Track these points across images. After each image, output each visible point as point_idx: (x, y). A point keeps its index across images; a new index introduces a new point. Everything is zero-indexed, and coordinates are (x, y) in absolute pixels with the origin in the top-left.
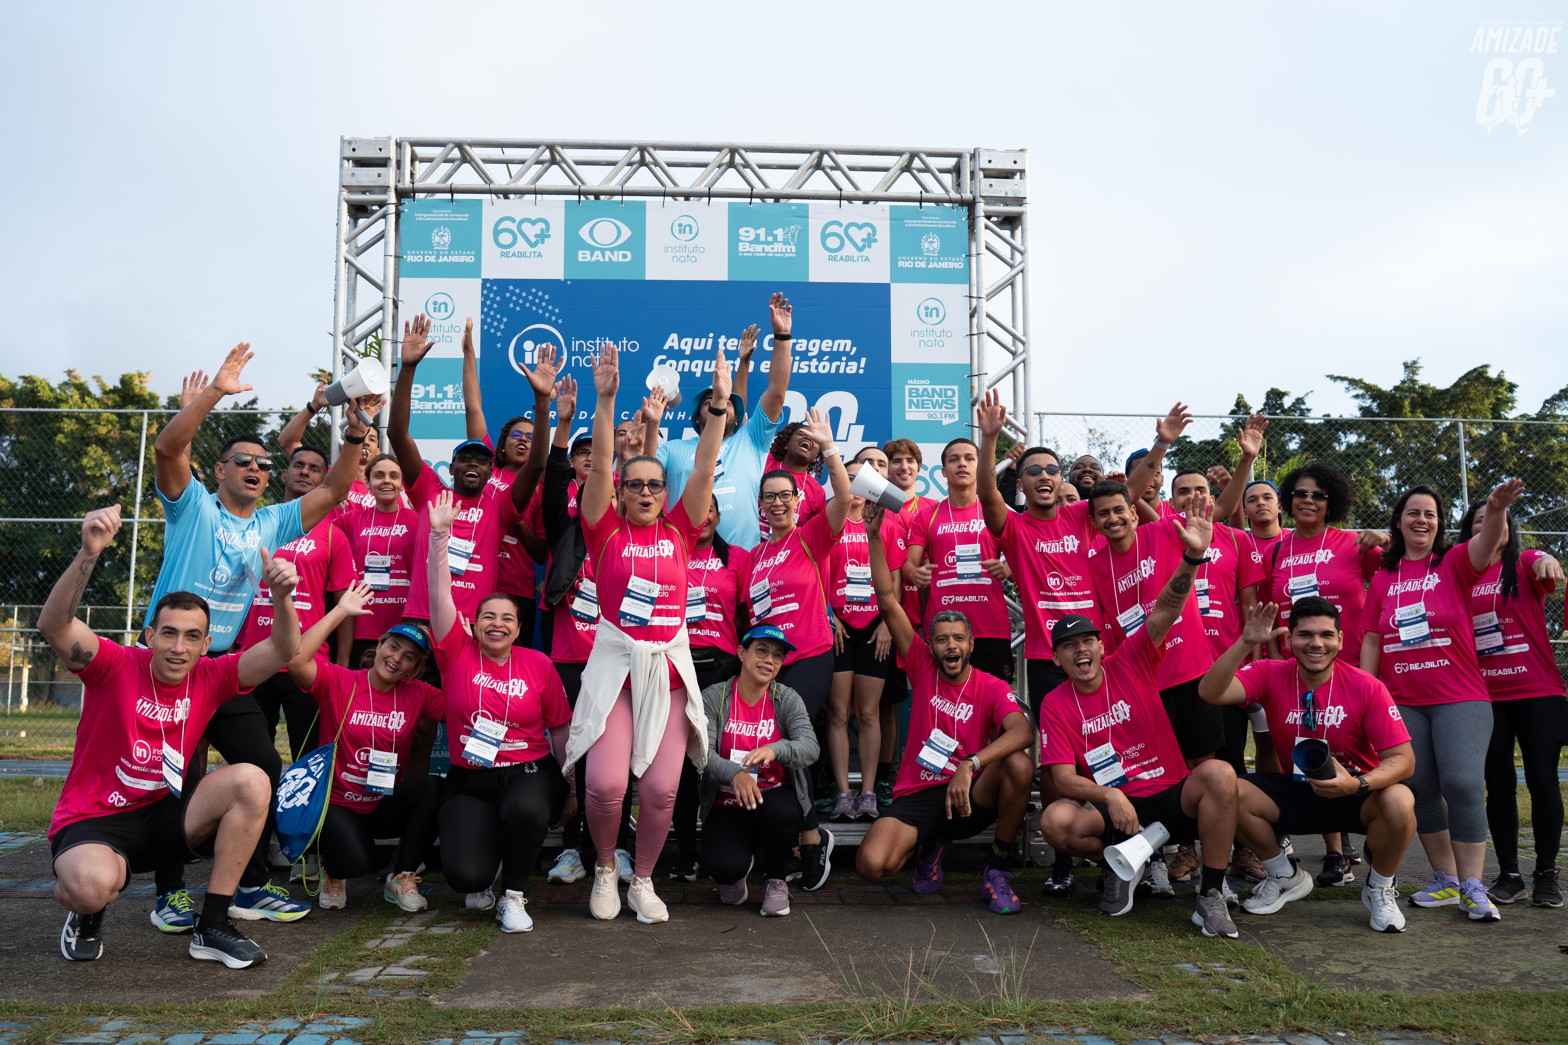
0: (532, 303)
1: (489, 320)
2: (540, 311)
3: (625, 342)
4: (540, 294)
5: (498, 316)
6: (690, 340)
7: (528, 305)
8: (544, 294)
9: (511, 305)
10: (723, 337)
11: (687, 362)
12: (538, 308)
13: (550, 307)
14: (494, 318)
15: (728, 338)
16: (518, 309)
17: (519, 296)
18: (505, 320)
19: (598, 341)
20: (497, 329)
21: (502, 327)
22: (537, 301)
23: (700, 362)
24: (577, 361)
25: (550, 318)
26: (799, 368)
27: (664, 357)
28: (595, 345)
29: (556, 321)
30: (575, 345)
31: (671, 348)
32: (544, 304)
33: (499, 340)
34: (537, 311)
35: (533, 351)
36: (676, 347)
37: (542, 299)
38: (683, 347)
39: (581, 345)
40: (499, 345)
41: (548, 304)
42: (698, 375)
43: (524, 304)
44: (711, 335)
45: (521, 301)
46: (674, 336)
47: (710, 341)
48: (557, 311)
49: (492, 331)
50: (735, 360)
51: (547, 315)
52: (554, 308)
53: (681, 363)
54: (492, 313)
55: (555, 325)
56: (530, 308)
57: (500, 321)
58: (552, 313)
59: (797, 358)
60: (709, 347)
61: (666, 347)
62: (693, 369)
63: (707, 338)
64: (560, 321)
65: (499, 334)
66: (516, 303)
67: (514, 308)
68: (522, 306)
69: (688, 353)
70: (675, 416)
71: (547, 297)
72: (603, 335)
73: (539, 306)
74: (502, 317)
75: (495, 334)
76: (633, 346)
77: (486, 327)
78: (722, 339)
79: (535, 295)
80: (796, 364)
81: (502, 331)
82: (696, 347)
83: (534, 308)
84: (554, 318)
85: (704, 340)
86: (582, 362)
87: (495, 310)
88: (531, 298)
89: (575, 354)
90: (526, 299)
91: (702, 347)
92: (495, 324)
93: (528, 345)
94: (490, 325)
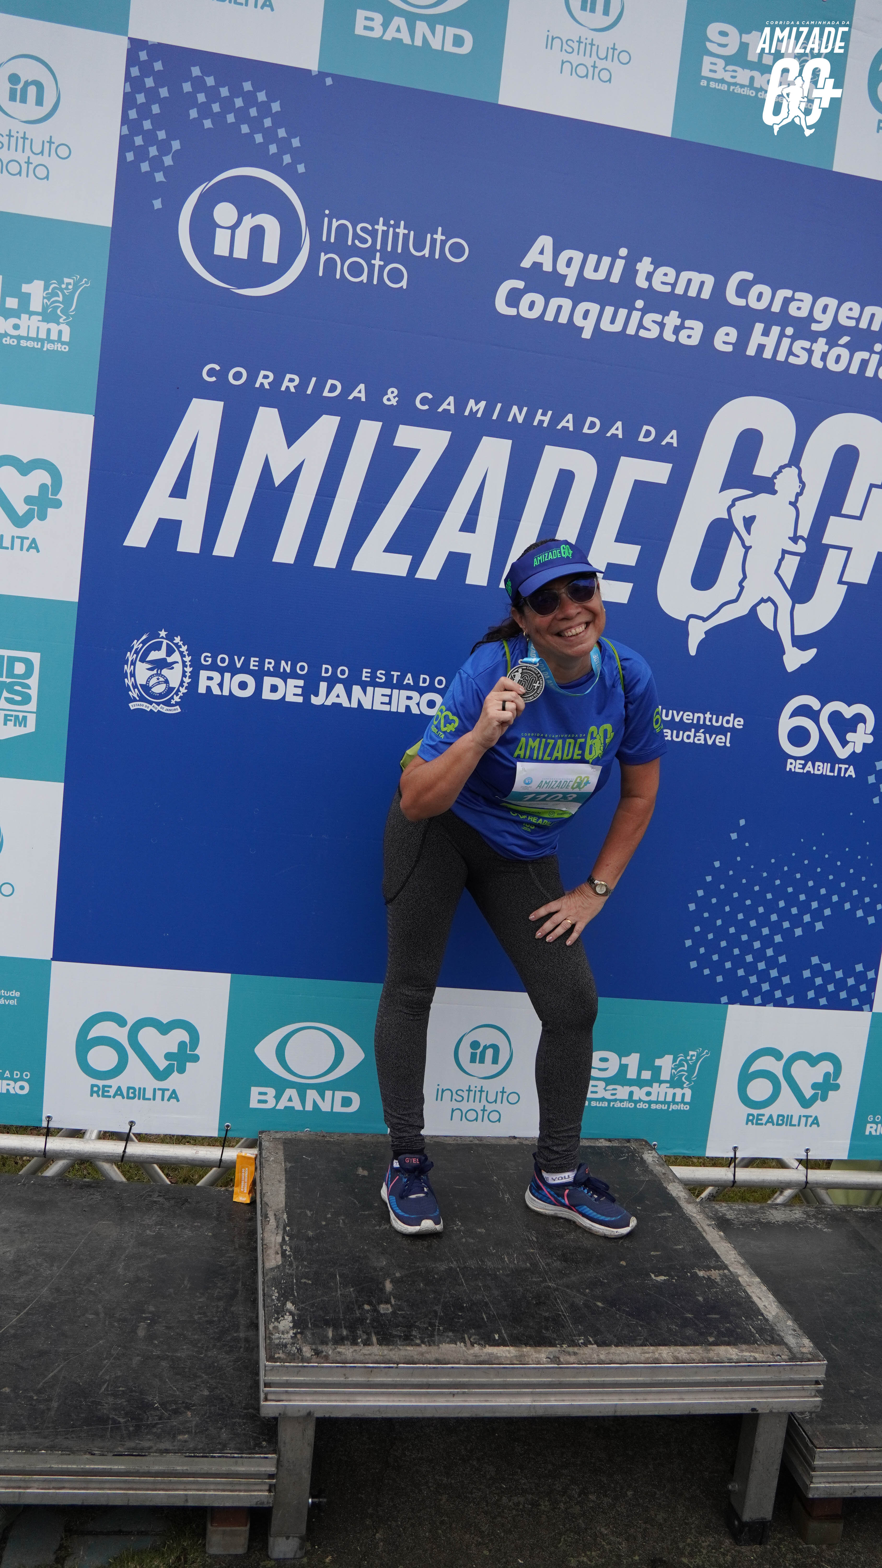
0: (242, 115)
1: (139, 141)
2: (259, 138)
3: (439, 237)
4: (262, 96)
5: (162, 135)
6: (578, 256)
7: (231, 118)
8: (271, 98)
9: (193, 113)
10: (647, 260)
11: (567, 304)
12: (254, 131)
13: (282, 133)
14: (151, 140)
15: (657, 264)
16: (208, 124)
17: (213, 95)
18: (176, 145)
19: (380, 227)
20: (156, 163)
21: (168, 161)
22: (253, 112)
23: (594, 308)
24: (330, 263)
25: (279, 156)
26: (790, 353)
27: (520, 284)
28: (373, 234)
29: (292, 166)
30: (330, 227)
31: (537, 266)
32: (268, 122)
33: (158, 190)
34: (250, 136)
35: (233, 228)
36: (548, 267)
37: (264, 110)
38: (562, 269)
39: (342, 229)
40: (157, 204)
41: (276, 125)
42: (587, 334)
43: (222, 115)
44: (623, 252)
45: (216, 108)
46: (545, 241)
47: (620, 264)
48: (296, 142)
49: (145, 167)
50: (665, 314)
51: (273, 149)
52: (291, 135)
53: (555, 302)
54: (147, 125)
55: (287, 174)
56: (236, 126)
57: (164, 148)
58: (284, 146)
59: (789, 331)
60: (615, 278)
61: (526, 263)
62: (578, 321)
63: (615, 256)
64: (301, 168)
65: (159, 177)
66: (206, 113)
67: (199, 121)
68: (219, 119)
69: (570, 282)
70: (530, 416)
71: (276, 107)
72: (393, 216)
73: (256, 125)
74: (170, 137)
75: (150, 175)
76: (457, 250)
77: (130, 157)
78: (645, 265)
79: (251, 101)
80: (786, 342)
81: (167, 171)
82: (589, 274)
83: (245, 129)
84: (287, 159)
85: (606, 261)
86: (342, 269)
87: (154, 119)
88: (239, 102)
89: (328, 247)
90: (227, 106)
91: (601, 275)
92: (153, 151)
93: (224, 213)
94: (141, 154)
